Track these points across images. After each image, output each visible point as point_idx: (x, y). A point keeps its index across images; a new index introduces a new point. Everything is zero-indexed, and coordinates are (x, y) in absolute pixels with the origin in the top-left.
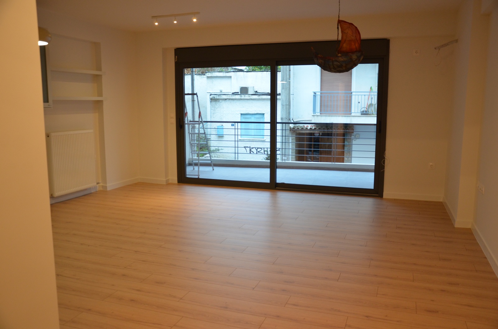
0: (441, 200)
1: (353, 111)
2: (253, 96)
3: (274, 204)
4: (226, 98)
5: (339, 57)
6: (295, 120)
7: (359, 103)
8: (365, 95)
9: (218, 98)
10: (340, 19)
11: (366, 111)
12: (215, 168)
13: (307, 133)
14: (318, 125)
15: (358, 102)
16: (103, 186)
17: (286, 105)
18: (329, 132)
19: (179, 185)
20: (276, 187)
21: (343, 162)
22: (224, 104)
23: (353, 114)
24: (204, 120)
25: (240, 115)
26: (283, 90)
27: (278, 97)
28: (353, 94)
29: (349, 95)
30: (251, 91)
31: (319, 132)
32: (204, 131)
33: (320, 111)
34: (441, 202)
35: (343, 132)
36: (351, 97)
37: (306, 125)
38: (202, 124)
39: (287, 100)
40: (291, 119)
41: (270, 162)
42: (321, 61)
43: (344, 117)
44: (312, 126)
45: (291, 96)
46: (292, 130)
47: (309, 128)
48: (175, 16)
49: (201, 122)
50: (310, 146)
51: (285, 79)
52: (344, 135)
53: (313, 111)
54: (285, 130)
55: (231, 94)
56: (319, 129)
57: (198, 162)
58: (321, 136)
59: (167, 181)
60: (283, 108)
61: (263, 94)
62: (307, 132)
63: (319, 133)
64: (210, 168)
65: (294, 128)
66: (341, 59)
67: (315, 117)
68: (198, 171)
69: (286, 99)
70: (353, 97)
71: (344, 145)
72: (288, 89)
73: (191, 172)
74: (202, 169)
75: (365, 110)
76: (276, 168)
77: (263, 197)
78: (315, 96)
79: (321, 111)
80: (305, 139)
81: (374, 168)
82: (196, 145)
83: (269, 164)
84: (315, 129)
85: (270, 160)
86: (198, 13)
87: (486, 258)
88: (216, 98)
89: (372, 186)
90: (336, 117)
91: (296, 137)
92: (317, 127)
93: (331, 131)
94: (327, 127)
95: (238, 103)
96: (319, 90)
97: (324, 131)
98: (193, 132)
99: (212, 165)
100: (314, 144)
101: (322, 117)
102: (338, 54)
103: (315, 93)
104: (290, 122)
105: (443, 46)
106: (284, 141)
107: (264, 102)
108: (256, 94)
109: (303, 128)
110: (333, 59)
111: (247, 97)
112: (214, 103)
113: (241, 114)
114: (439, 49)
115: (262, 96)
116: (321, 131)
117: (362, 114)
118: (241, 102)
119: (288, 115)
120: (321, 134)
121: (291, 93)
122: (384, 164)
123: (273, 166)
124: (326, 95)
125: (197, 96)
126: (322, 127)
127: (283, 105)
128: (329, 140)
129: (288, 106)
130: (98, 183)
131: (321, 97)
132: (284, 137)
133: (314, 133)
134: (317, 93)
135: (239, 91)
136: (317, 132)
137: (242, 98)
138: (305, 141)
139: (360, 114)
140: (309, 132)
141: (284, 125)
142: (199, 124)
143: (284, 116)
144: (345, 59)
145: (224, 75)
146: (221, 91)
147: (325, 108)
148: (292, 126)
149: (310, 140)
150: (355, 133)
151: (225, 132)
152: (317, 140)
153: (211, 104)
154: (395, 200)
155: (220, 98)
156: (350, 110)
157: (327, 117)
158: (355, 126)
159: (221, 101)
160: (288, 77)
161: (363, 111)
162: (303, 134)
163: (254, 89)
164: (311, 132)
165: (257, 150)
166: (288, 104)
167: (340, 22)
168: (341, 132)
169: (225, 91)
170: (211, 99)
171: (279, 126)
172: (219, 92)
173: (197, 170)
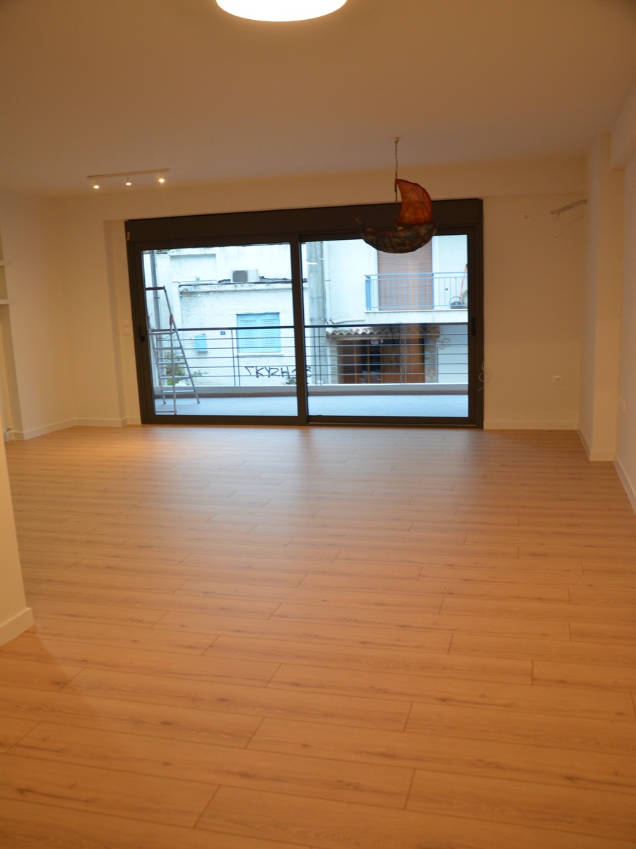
0: (575, 428)
1: (436, 302)
2: (257, 285)
3: (307, 446)
4: (209, 290)
5: (399, 231)
6: (335, 322)
7: (447, 289)
8: (456, 278)
9: (193, 290)
10: (399, 178)
11: (459, 303)
12: (201, 400)
13: (356, 341)
14: (375, 328)
15: (443, 289)
16: (16, 434)
17: (318, 297)
18: (395, 338)
19: (143, 427)
20: (308, 421)
21: (424, 382)
22: (206, 301)
23: (436, 309)
24: (178, 327)
25: (236, 316)
26: (311, 275)
27: (305, 285)
28: (435, 276)
29: (427, 278)
30: (252, 278)
31: (378, 338)
32: (180, 343)
33: (379, 306)
34: (575, 431)
35: (420, 336)
36: (432, 281)
37: (354, 329)
38: (175, 334)
39: (320, 289)
40: (328, 320)
41: (297, 387)
42: (371, 237)
43: (421, 313)
44: (365, 329)
45: (327, 284)
46: (331, 337)
47: (360, 332)
48: (128, 175)
49: (174, 330)
50: (363, 360)
51: (314, 255)
52: (422, 341)
53: (367, 306)
54: (319, 337)
55: (216, 283)
56: (379, 333)
57: (173, 393)
58: (383, 343)
59: (124, 421)
60: (312, 302)
61: (275, 281)
62: (358, 339)
63: (379, 340)
64: (194, 401)
65: (333, 334)
66: (403, 234)
67: (371, 315)
68: (175, 405)
69: (317, 288)
70: (436, 282)
71: (424, 356)
72: (320, 272)
73: (162, 407)
74: (180, 402)
75: (458, 301)
76: (308, 395)
77: (289, 437)
78: (369, 282)
79: (380, 304)
80: (355, 350)
81: (466, 389)
82: (165, 366)
83: (295, 390)
84: (371, 333)
85: (296, 384)
86: (167, 170)
87: (626, 494)
88: (189, 291)
89: (465, 414)
90: (406, 313)
91: (338, 348)
92: (374, 330)
93: (399, 336)
94: (391, 330)
95: (230, 297)
96: (376, 272)
97: (386, 337)
98: (159, 347)
99: (197, 395)
100: (370, 357)
101: (383, 314)
102: (399, 226)
103: (369, 277)
104: (326, 324)
105: (564, 209)
106: (317, 354)
107: (277, 294)
108: (263, 281)
109: (349, 334)
110: (391, 235)
111: (246, 287)
112: (186, 299)
113: (238, 315)
114: (559, 214)
115: (274, 284)
116: (382, 337)
117: (452, 308)
118: (236, 295)
119: (321, 313)
120: (382, 341)
121: (326, 277)
122: (483, 380)
123: (302, 393)
124: (388, 279)
125: (165, 291)
126: (383, 330)
127: (312, 298)
128: (397, 350)
129: (321, 300)
130: (8, 430)
131: (379, 282)
132: (317, 349)
133: (370, 340)
134: (372, 277)
135: (231, 278)
136: (374, 338)
137: (237, 289)
138: (355, 352)
139: (449, 307)
140: (361, 339)
141: (316, 329)
142: (171, 334)
143: (316, 316)
144: (408, 234)
145: (203, 253)
146: (198, 279)
147: (386, 301)
148: (330, 330)
149: (364, 350)
150: (441, 338)
151: (210, 344)
152: (376, 350)
153: (181, 301)
154: (502, 430)
155: (197, 290)
156: (432, 302)
157: (391, 314)
158: (441, 326)
159: (199, 295)
160: (319, 253)
161: (454, 303)
162: (351, 342)
163: (257, 273)
164: (364, 339)
165: (269, 372)
166: (320, 295)
167: (398, 182)
168: (417, 336)
169: (204, 278)
170: (181, 293)
171: (308, 332)
172: (195, 280)
173: (173, 404)
